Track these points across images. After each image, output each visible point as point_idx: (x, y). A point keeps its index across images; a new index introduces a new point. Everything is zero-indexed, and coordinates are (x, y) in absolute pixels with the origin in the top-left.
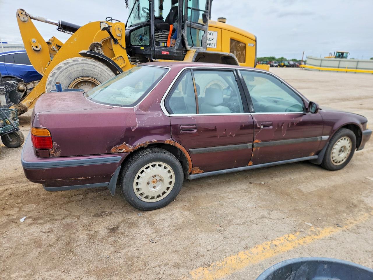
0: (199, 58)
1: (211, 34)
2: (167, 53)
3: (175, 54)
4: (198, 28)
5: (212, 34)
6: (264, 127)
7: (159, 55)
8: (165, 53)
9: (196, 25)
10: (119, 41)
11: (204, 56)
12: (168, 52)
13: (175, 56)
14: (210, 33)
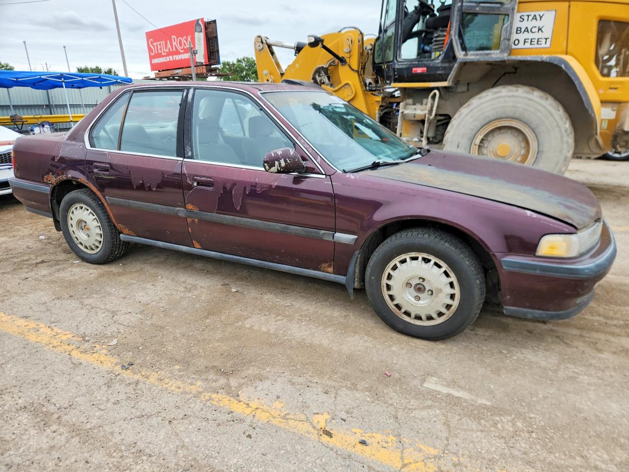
0: (503, 73)
1: (536, 19)
2: (422, 71)
3: (440, 71)
4: (489, 11)
5: (538, 18)
6: (198, 184)
7: (408, 75)
8: (419, 70)
9: (483, 7)
10: (348, 60)
11: (516, 69)
12: (425, 69)
13: (440, 75)
14: (535, 16)
